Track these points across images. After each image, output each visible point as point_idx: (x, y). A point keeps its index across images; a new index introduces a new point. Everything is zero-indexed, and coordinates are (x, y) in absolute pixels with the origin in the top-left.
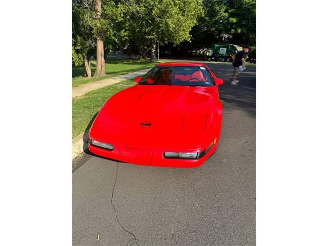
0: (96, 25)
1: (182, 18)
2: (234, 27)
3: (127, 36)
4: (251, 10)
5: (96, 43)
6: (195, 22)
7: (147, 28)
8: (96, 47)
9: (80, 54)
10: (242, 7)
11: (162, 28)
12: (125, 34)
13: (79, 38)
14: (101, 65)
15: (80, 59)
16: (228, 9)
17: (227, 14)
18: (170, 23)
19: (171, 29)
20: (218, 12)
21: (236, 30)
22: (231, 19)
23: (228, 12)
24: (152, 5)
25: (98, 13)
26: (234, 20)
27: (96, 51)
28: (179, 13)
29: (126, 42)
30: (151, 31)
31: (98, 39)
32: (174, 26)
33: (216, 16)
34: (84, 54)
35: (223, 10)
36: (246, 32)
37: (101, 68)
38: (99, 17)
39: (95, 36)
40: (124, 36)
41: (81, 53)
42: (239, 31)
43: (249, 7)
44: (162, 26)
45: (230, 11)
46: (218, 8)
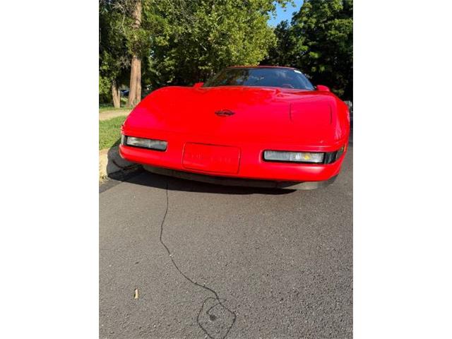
0: (132, 37)
1: (248, 45)
2: (315, 63)
3: (172, 65)
4: (338, 44)
5: (131, 63)
6: (265, 53)
7: (201, 56)
8: (130, 68)
9: (105, 78)
10: (325, 40)
11: (221, 57)
12: (171, 62)
13: (106, 54)
14: (136, 93)
15: (105, 85)
16: (308, 42)
17: (306, 48)
18: (232, 50)
19: (234, 58)
20: (295, 44)
21: (318, 68)
22: (312, 54)
23: (308, 45)
24: (210, 26)
25: (137, 22)
26: (316, 56)
27: (130, 72)
28: (245, 39)
29: (171, 74)
30: (206, 60)
31: (134, 56)
32: (238, 54)
33: (292, 49)
34: (112, 78)
35: (301, 42)
36: (331, 71)
37: (136, 98)
38: (137, 26)
39: (130, 52)
40: (169, 66)
41: (108, 77)
42: (323, 69)
43: (336, 40)
44: (221, 55)
45: (310, 43)
46: (295, 40)
